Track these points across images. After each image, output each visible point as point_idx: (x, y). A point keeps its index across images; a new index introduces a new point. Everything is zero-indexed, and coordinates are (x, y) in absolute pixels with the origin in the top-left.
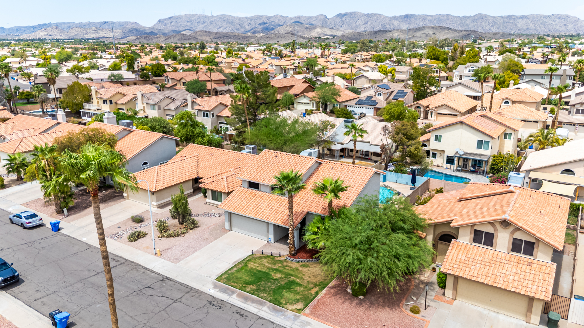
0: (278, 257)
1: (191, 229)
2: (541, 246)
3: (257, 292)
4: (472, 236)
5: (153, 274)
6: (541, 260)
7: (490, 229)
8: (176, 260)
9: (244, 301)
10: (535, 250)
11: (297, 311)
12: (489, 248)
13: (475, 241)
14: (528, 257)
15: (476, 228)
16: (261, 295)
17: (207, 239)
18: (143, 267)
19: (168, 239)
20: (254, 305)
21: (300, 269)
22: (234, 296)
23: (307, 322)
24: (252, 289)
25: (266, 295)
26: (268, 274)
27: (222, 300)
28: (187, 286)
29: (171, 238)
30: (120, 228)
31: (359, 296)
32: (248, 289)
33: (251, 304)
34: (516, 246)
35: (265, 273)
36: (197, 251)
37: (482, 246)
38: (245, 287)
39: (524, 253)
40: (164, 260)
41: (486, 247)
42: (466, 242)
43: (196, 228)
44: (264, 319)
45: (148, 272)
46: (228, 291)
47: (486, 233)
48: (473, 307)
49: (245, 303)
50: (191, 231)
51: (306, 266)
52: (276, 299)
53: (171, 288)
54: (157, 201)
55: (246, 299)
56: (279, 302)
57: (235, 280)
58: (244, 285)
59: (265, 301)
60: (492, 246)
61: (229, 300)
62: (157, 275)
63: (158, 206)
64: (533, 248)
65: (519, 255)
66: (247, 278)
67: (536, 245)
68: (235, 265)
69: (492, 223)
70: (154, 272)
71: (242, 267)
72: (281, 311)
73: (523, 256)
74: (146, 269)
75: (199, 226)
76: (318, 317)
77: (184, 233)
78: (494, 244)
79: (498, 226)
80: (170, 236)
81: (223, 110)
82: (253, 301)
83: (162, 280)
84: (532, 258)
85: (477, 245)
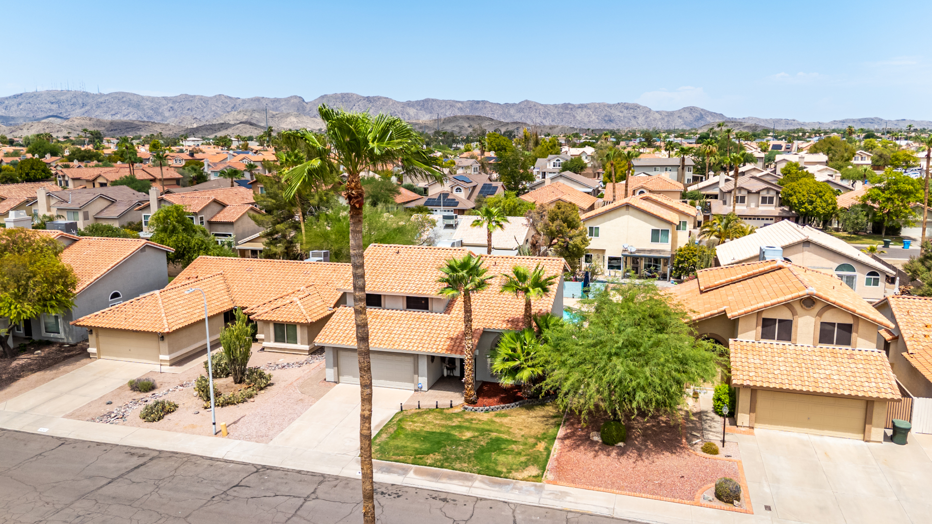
0: (448, 409)
1: (261, 389)
2: (862, 328)
3: (448, 462)
4: (760, 329)
5: (232, 465)
6: (863, 349)
7: (786, 315)
8: (262, 438)
9: (434, 480)
10: (854, 335)
11: (534, 479)
12: (787, 343)
13: (764, 336)
14: (844, 347)
15: (765, 315)
16: (458, 466)
17: (301, 400)
18: (202, 457)
19: (224, 408)
20: (456, 482)
21: (497, 420)
22: (411, 474)
23: (561, 492)
24: (436, 461)
25: (466, 465)
26: (448, 435)
27: (393, 485)
28: (313, 474)
29: (231, 407)
30: (111, 403)
31: (617, 443)
32: (429, 462)
33: (448, 481)
34: (826, 335)
35: (441, 434)
36: (294, 419)
37: (775, 342)
38: (420, 458)
39: (837, 343)
40: (239, 441)
41: (781, 343)
42: (751, 341)
43: (268, 387)
44: (486, 499)
45: (219, 463)
46: (393, 469)
47: (780, 321)
48: (783, 433)
49: (437, 482)
50: (262, 392)
51: (505, 415)
52: (487, 468)
53: (285, 481)
54: (170, 353)
55: (435, 476)
56: (495, 471)
57: (397, 452)
58: (418, 456)
59: (469, 473)
60: (790, 340)
61: (404, 481)
62: (241, 466)
63: (173, 362)
64: (850, 332)
65: (831, 346)
66: (417, 446)
67: (854, 328)
68: (381, 430)
69: (788, 305)
70: (232, 462)
71: (395, 432)
72: (508, 484)
73: (837, 347)
74: (211, 459)
75: (272, 384)
76: (573, 482)
77: (251, 396)
78: (793, 337)
79: (798, 307)
80: (228, 404)
81: (219, 212)
82: (450, 477)
83: (257, 472)
84: (849, 348)
85: (768, 341)
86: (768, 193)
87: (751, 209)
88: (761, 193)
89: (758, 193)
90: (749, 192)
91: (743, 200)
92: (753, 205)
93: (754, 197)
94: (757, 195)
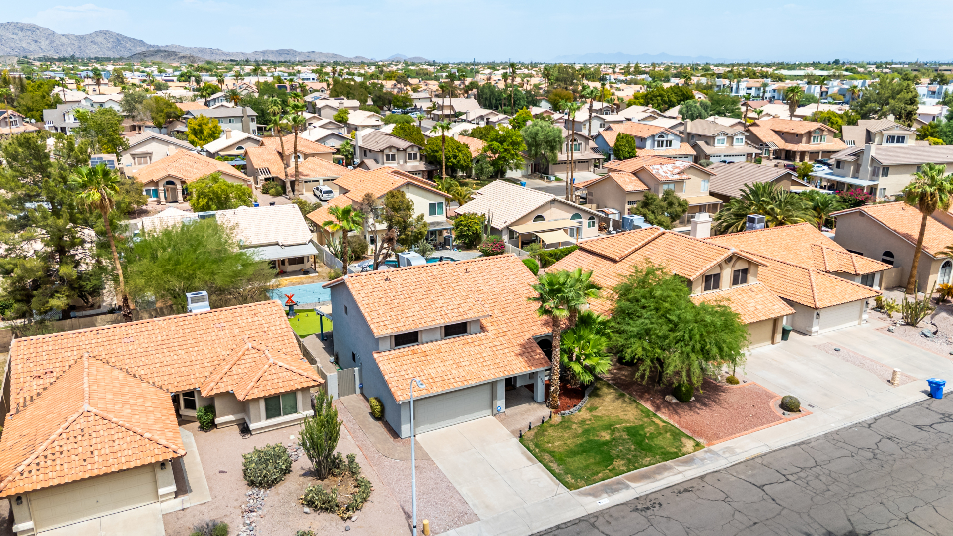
0: (550, 420)
2: (752, 270)
3: (634, 462)
4: (704, 284)
6: (752, 284)
7: (717, 271)
8: (464, 517)
9: (653, 479)
10: (749, 275)
11: (699, 447)
12: (717, 290)
13: (706, 288)
14: (744, 285)
15: (707, 275)
16: (644, 461)
17: (417, 466)
19: (363, 509)
21: (597, 414)
22: (633, 485)
24: (626, 465)
26: (594, 442)
29: (367, 505)
31: (688, 398)
32: (623, 468)
33: (661, 476)
34: (736, 278)
36: (451, 487)
38: (613, 469)
39: (741, 283)
40: (452, 532)
41: (714, 291)
47: (715, 276)
49: (657, 481)
51: (595, 408)
52: (662, 453)
55: (646, 477)
57: (589, 472)
58: (609, 468)
60: (718, 287)
61: (638, 492)
64: (747, 273)
65: (738, 286)
66: (592, 460)
67: (748, 270)
69: (719, 264)
71: (552, 457)
72: (693, 458)
73: (741, 286)
76: (718, 438)
78: (720, 285)
79: (723, 265)
82: (659, 471)
85: (709, 291)
86: (413, 150)
87: (401, 165)
88: (408, 150)
89: (405, 150)
90: (398, 150)
91: (394, 159)
92: (401, 162)
93: (402, 154)
94: (403, 152)
